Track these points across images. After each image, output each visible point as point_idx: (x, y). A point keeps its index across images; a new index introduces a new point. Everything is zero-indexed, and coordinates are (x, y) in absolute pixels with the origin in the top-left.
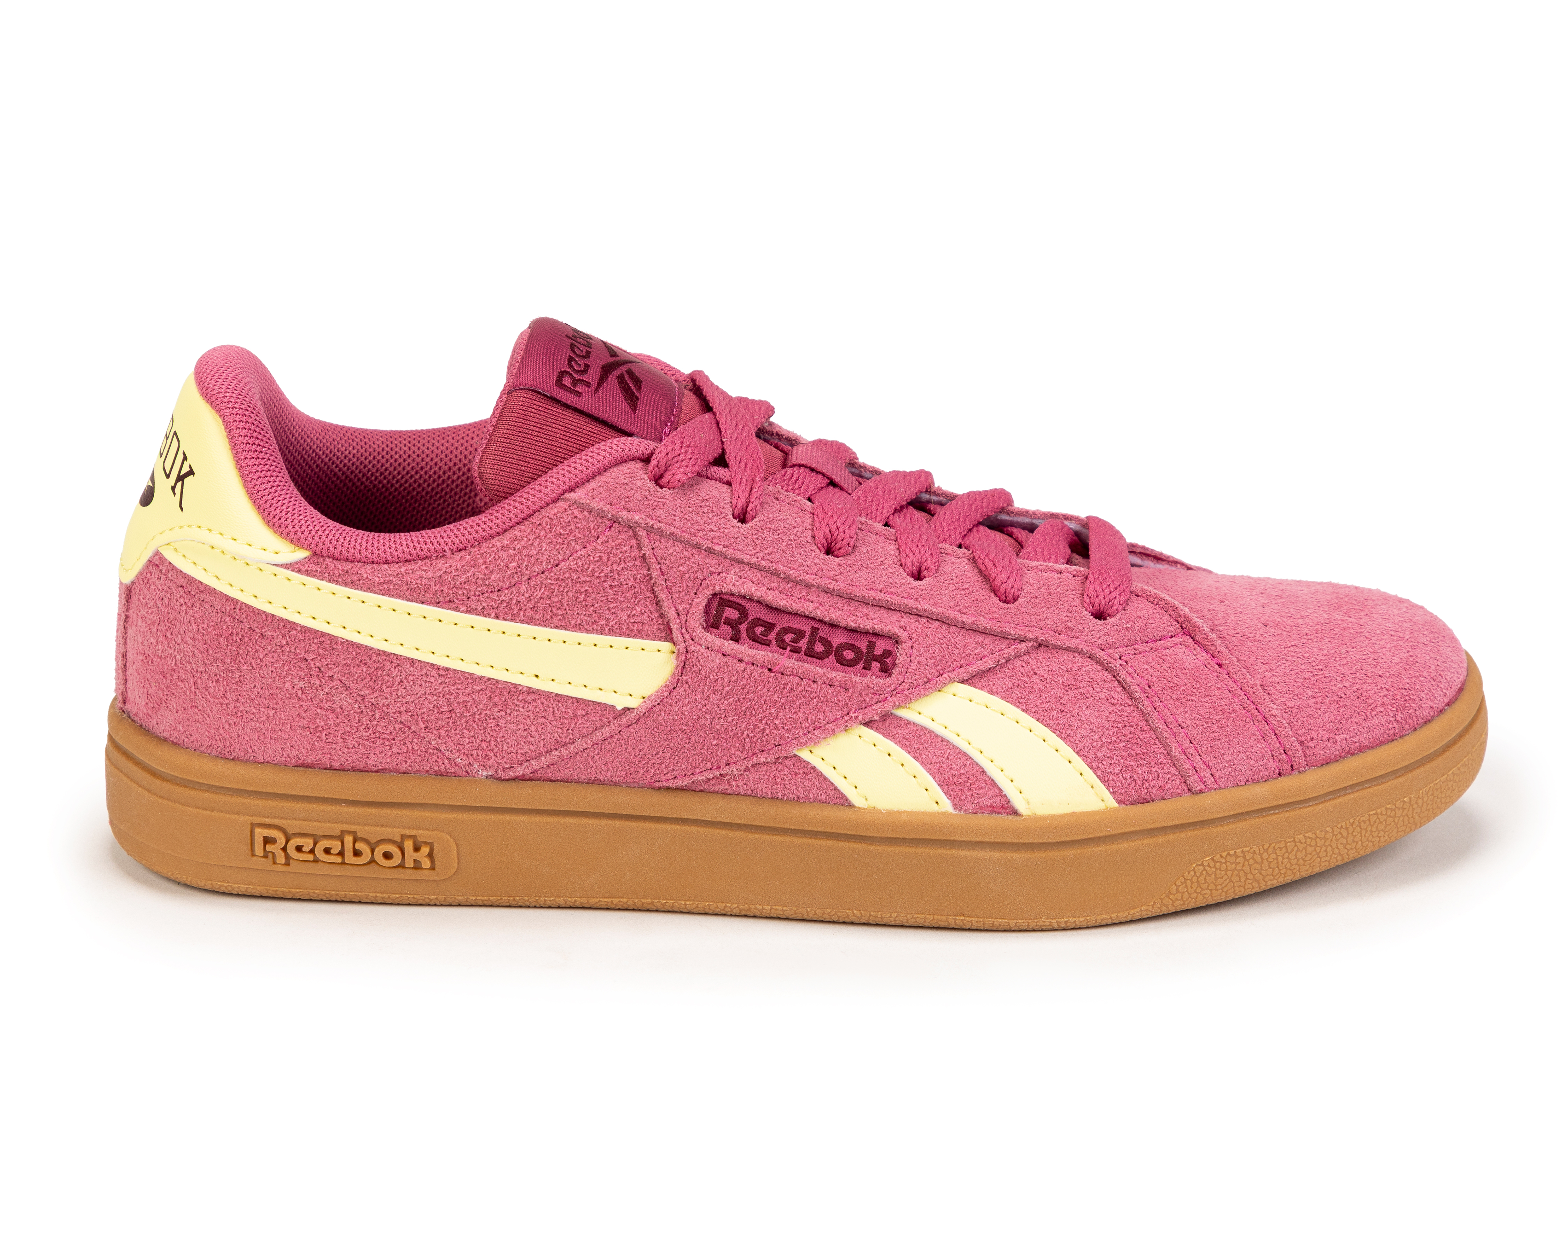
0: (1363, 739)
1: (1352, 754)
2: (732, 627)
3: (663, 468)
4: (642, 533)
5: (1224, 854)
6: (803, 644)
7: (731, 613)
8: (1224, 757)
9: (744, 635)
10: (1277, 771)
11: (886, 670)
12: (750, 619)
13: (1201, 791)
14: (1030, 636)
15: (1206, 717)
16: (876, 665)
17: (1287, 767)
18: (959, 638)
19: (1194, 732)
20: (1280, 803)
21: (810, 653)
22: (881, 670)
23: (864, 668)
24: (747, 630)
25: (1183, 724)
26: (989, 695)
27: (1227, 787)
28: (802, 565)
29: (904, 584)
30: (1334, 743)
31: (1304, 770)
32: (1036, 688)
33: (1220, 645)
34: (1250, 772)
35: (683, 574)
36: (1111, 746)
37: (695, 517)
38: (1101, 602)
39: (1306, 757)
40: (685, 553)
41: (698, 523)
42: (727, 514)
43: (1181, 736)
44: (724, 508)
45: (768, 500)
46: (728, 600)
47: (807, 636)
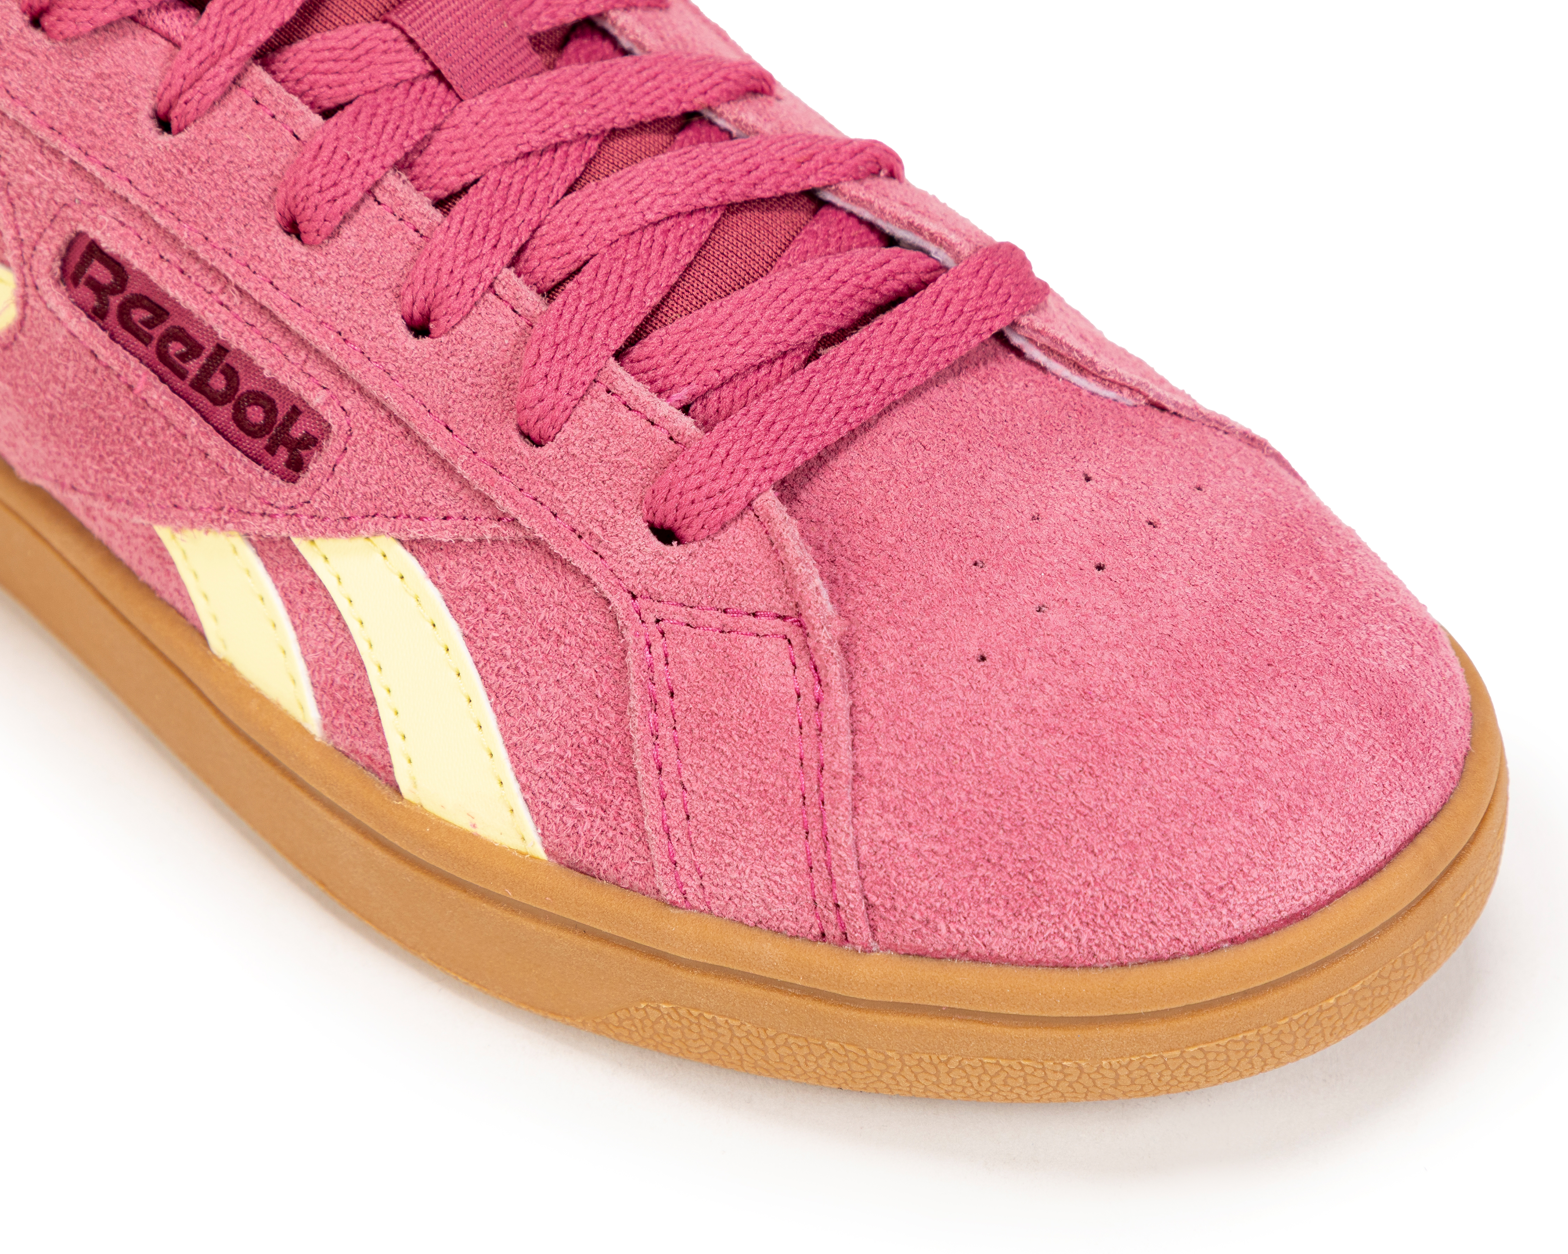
0: (1000, 943)
2: (97, 294)
6: (193, 367)
7: (100, 273)
8: (728, 869)
9: (113, 315)
10: (816, 931)
11: (296, 466)
12: (127, 294)
13: (673, 904)
15: (729, 791)
16: (283, 454)
17: (832, 931)
18: (421, 468)
19: (697, 807)
21: (200, 384)
22: (288, 467)
23: (267, 451)
24: (120, 308)
25: (687, 785)
26: (429, 584)
27: (721, 916)
28: (229, 240)
29: (382, 335)
30: (936, 930)
31: (867, 950)
32: (501, 608)
33: (834, 672)
34: (766, 913)
35: (31, 187)
36: (561, 765)
37: (72, 101)
38: (668, 516)
39: (874, 929)
40: (39, 157)
41: (73, 114)
42: (136, 110)
43: (674, 803)
44: (136, 97)
45: (236, 98)
46: (101, 251)
47: (204, 355)
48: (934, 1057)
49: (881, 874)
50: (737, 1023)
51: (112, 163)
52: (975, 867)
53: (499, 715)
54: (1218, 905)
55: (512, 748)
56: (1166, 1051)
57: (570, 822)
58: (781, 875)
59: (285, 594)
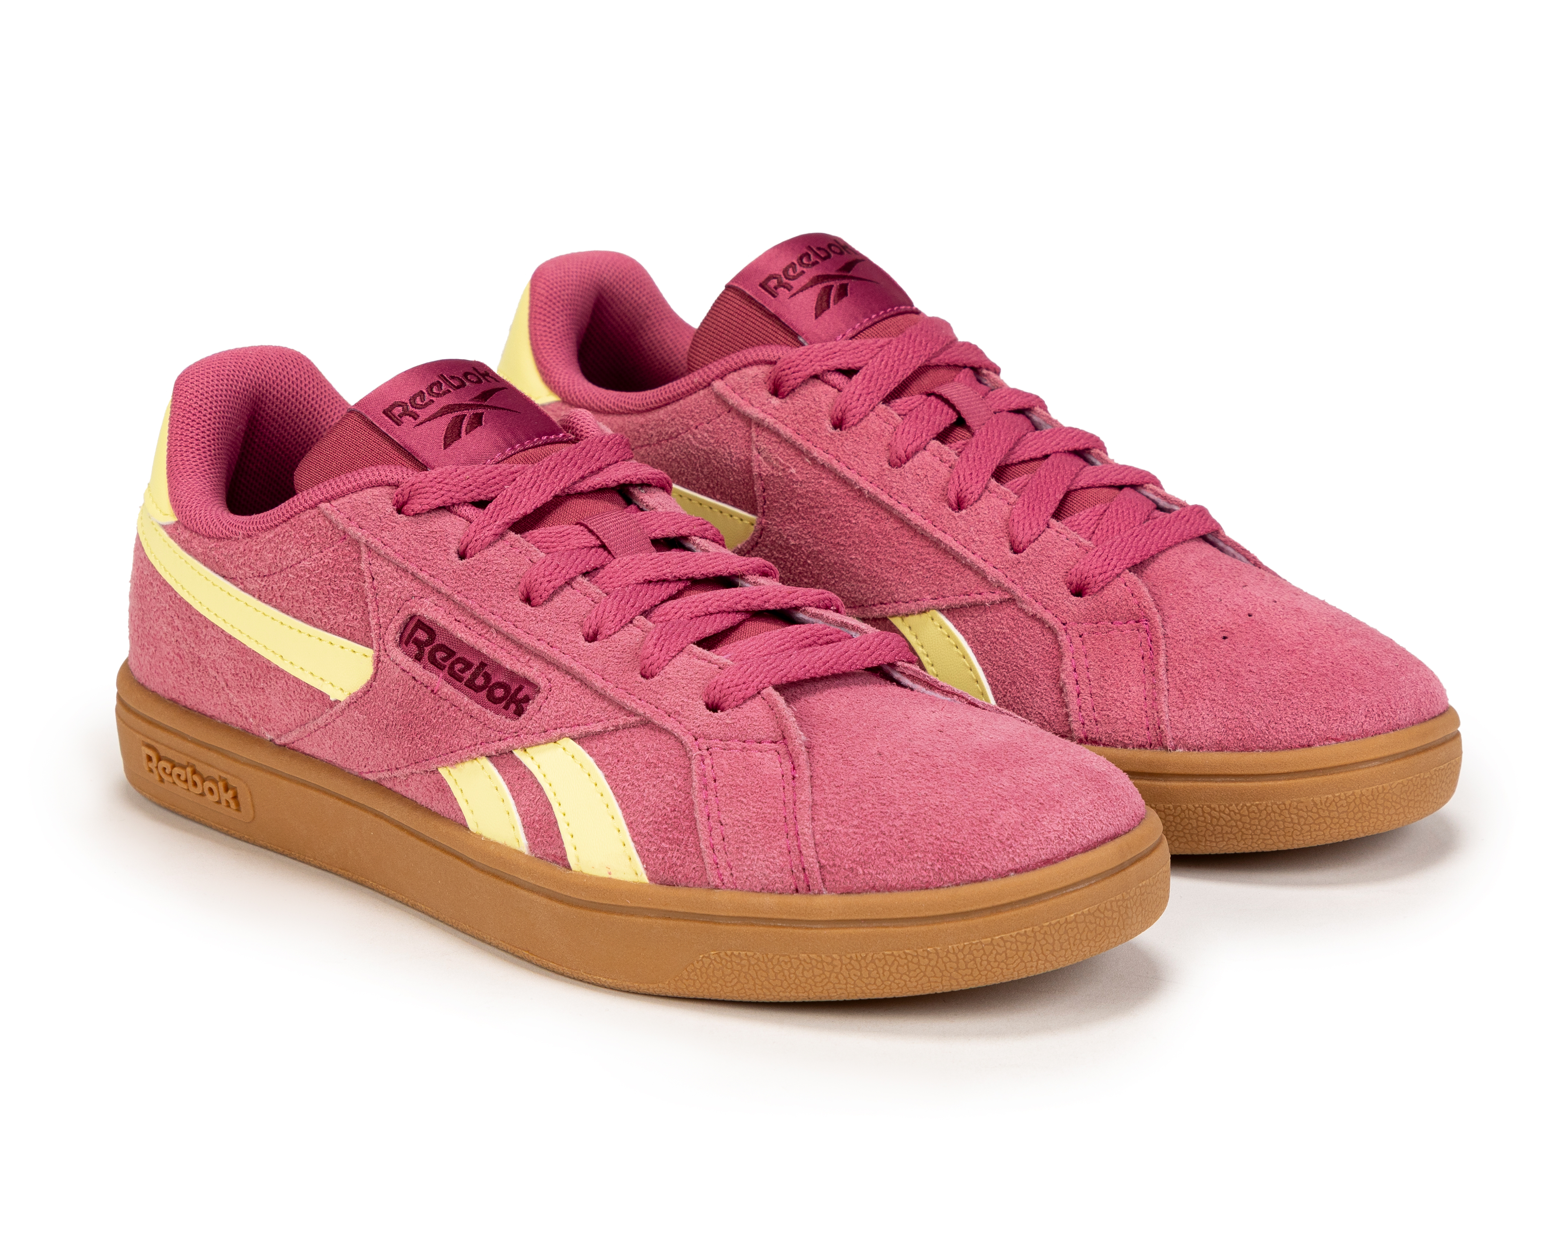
0: (892, 878)
1: (878, 891)
2: (418, 647)
3: (406, 497)
4: (363, 549)
5: (729, 953)
6: (467, 675)
7: (421, 635)
8: (746, 861)
9: (426, 656)
10: (793, 887)
11: (519, 712)
12: (435, 644)
13: (717, 887)
14: (640, 711)
16: (513, 707)
17: (802, 885)
18: (588, 699)
19: (728, 831)
20: (784, 917)
21: (470, 684)
22: (515, 713)
23: (504, 708)
24: (430, 652)
25: (723, 822)
26: (587, 756)
27: (742, 890)
28: (493, 606)
29: (572, 642)
30: (857, 875)
31: (820, 892)
32: (626, 758)
33: (803, 759)
34: (766, 881)
35: (389, 592)
36: (656, 826)
37: (416, 544)
38: (716, 695)
39: (824, 881)
40: (395, 574)
41: (416, 550)
42: (449, 548)
43: (717, 832)
44: (450, 543)
45: (500, 544)
46: (423, 624)
47: (473, 669)
48: (858, 955)
49: (827, 847)
50: (752, 954)
51: (434, 573)
52: (877, 838)
53: (623, 810)
54: (1007, 848)
55: (630, 825)
56: (983, 938)
57: (661, 856)
58: (774, 858)
59: (509, 783)
